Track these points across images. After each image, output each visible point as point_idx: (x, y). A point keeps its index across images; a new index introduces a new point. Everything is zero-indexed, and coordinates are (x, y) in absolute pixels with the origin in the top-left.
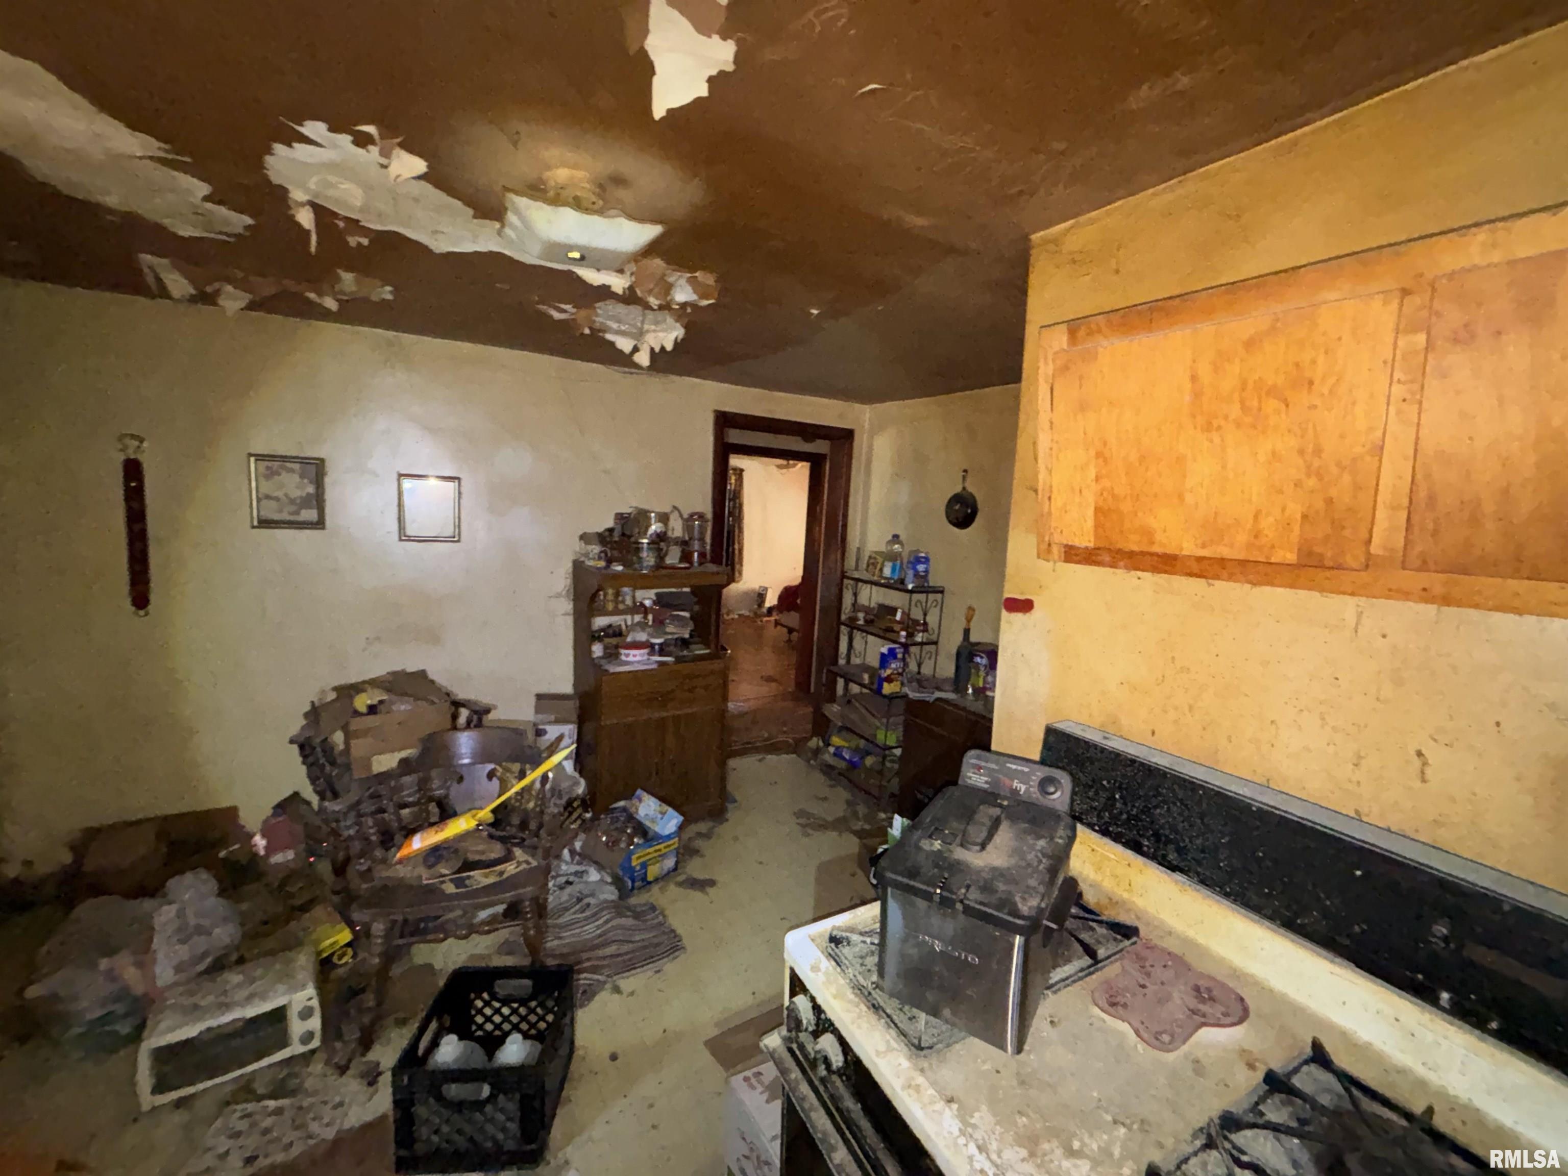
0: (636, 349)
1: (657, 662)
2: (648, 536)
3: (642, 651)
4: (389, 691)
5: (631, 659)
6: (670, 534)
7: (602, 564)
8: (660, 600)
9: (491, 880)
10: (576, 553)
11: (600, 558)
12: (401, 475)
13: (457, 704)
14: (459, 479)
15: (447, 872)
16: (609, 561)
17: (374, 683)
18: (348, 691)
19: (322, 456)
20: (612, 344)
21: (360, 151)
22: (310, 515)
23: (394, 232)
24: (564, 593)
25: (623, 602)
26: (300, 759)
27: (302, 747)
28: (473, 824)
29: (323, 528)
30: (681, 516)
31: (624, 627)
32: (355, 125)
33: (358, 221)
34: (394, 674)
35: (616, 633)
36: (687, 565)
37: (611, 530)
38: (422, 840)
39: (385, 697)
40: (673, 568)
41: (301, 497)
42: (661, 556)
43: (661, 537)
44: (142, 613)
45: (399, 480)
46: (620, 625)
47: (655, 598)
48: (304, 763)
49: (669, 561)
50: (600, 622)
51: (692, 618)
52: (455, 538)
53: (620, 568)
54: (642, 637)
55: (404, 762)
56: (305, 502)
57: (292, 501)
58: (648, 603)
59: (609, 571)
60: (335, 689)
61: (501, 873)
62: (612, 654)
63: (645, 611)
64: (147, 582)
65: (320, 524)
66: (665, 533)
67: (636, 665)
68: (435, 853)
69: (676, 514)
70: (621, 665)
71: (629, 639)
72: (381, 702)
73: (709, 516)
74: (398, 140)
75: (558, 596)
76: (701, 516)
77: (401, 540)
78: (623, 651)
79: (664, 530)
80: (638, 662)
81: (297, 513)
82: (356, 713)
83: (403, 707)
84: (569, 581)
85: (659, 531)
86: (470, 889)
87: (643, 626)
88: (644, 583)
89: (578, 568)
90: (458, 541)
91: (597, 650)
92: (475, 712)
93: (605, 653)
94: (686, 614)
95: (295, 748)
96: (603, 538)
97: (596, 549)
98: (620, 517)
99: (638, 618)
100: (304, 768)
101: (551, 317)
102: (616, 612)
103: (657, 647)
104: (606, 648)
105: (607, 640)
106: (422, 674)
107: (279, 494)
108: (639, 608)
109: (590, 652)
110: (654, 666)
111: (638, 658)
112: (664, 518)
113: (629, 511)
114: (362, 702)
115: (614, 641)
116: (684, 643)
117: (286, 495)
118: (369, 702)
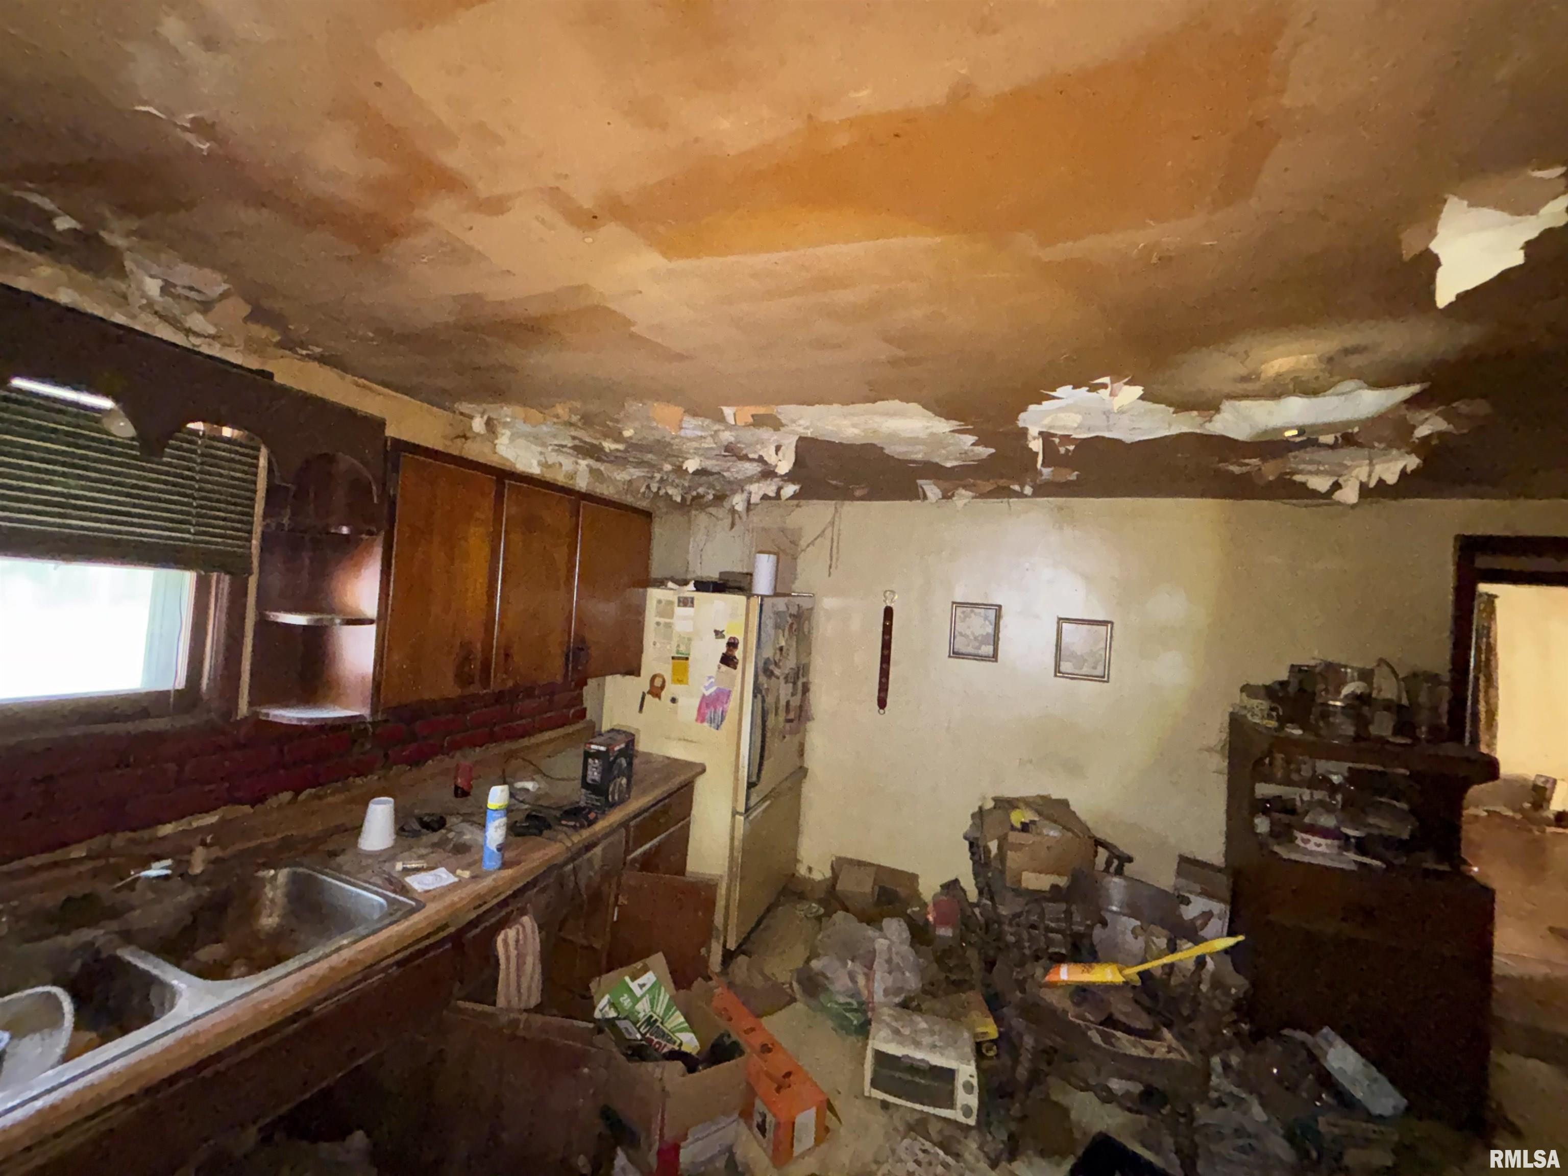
0: (1337, 486)
1: (1355, 862)
2: (1342, 696)
3: (1329, 841)
4: (1040, 814)
5: (1311, 847)
6: (1374, 695)
7: (1273, 724)
8: (1353, 776)
9: (1139, 1052)
10: (1233, 705)
11: (1270, 717)
12: (1060, 619)
13: (1098, 843)
14: (1112, 623)
15: (1092, 1019)
16: (1283, 721)
17: (1027, 803)
18: (1005, 804)
19: (999, 603)
20: (1303, 484)
21: (1094, 394)
22: (988, 650)
23: (1097, 437)
24: (1219, 748)
25: (1299, 771)
26: (969, 854)
27: (971, 845)
28: (1119, 979)
29: (996, 661)
30: (1396, 675)
31: (1298, 803)
32: (1093, 380)
33: (1070, 436)
34: (1043, 797)
35: (1286, 807)
36: (1408, 741)
37: (1283, 684)
38: (1069, 974)
39: (1036, 819)
40: (1383, 741)
41: (982, 635)
42: (1362, 722)
43: (1362, 699)
44: (882, 711)
45: (1058, 623)
46: (1294, 799)
47: (1346, 774)
48: (971, 859)
49: (1374, 730)
50: (1264, 790)
51: (1412, 811)
52: (1103, 678)
53: (1298, 732)
54: (1328, 821)
55: (1054, 887)
56: (983, 641)
57: (976, 638)
58: (1336, 779)
59: (1282, 735)
60: (996, 800)
61: (1152, 1051)
62: (1283, 834)
63: (1334, 789)
64: (887, 690)
65: (994, 657)
66: (1370, 695)
67: (1320, 858)
68: (1082, 992)
69: (1385, 669)
70: (1297, 852)
71: (1307, 820)
72: (1033, 822)
73: (1446, 677)
74: (1126, 380)
75: (1210, 750)
76: (1434, 678)
77: (1055, 675)
78: (1300, 835)
79: (1368, 691)
80: (1323, 854)
81: (979, 648)
82: (1013, 828)
83: (1052, 833)
84: (1224, 736)
85: (1359, 692)
86: (1115, 1050)
87: (1328, 809)
88: (1332, 754)
89: (1236, 723)
90: (1107, 682)
91: (1262, 825)
92: (1118, 857)
93: (1271, 831)
94: (1403, 806)
95: (967, 843)
96: (1274, 692)
97: (1261, 705)
98: (1296, 670)
99: (1319, 795)
100: (971, 862)
101: (1232, 473)
102: (1288, 782)
103: (1353, 840)
104: (1272, 824)
105: (1277, 815)
106: (1064, 803)
107: (968, 632)
108: (1320, 782)
109: (1253, 827)
110: (1353, 867)
111: (1322, 849)
112: (1365, 675)
113: (1312, 663)
114: (1018, 817)
115: (1285, 818)
116: (1401, 846)
117: (973, 633)
118: (1023, 820)
